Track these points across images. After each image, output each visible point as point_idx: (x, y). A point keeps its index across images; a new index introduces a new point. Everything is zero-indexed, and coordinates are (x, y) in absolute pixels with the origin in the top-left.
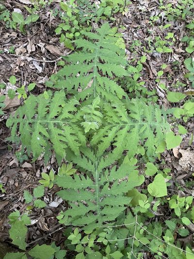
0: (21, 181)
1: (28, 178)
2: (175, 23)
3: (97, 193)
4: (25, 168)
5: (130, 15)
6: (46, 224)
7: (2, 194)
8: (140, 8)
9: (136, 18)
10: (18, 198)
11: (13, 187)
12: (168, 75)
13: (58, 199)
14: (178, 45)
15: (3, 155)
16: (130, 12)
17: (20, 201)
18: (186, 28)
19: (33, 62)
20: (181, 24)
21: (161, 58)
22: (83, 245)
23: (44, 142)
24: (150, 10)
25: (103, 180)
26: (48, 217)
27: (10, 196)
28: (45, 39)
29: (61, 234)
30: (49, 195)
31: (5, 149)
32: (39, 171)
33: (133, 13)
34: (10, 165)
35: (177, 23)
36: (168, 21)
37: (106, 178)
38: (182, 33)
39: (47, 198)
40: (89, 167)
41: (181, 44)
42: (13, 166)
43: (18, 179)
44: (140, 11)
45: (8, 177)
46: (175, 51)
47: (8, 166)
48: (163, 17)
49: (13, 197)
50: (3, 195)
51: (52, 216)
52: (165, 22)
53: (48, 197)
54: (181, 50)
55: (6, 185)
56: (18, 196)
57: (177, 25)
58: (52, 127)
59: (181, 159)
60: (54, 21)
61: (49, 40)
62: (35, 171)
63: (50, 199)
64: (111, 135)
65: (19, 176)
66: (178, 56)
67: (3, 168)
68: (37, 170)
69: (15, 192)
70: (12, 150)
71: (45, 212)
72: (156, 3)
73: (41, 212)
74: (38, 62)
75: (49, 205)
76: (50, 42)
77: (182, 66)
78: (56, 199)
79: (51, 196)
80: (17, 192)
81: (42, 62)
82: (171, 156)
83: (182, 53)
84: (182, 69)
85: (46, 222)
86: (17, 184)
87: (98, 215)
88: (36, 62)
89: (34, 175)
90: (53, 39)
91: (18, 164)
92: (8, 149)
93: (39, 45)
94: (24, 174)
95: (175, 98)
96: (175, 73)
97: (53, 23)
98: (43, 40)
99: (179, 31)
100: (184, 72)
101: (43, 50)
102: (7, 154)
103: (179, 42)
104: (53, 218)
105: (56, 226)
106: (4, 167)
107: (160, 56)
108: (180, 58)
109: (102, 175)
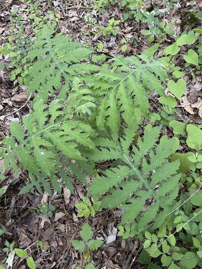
0: (63, 237)
1: (68, 229)
2: (109, 12)
3: (140, 177)
4: (58, 220)
5: (67, 30)
6: (117, 265)
7: (52, 263)
8: (72, 20)
9: (74, 29)
10: (71, 257)
11: (59, 248)
12: (133, 53)
13: (111, 231)
14: (124, 26)
15: (30, 223)
16: (66, 28)
17: (75, 258)
18: (121, 10)
19: (7, 118)
20: (114, 10)
21: (117, 45)
22: (167, 255)
23: (51, 154)
24: (81, 17)
25: (137, 158)
26: (113, 257)
27: (61, 260)
28: (7, 94)
29: (139, 266)
30: (100, 233)
31: (28, 215)
32: (74, 214)
33: (69, 28)
34: (43, 227)
35: (111, 12)
36: (101, 14)
37: (139, 155)
38: (120, 15)
39: (99, 237)
40: (114, 155)
41: (126, 24)
42: (47, 227)
43: (59, 237)
44: (74, 22)
45: (48, 241)
46: (125, 33)
47: (42, 229)
48: (95, 14)
49: (66, 259)
50: (54, 264)
51: (117, 253)
52: (100, 16)
53: (100, 235)
54: (129, 29)
55: (51, 251)
56: (70, 255)
57: (111, 13)
58: (49, 135)
59: (199, 112)
60: (5, 75)
61: (11, 93)
62: (70, 217)
63: (104, 237)
64: (112, 103)
65: (58, 233)
66: (130, 34)
67: (37, 235)
68: (71, 215)
69: (64, 252)
70: (36, 212)
71: (107, 252)
72: (83, 8)
73: (103, 255)
74: (11, 115)
75: (107, 243)
76: (13, 94)
77: (140, 38)
78: (110, 232)
79: (102, 232)
80: (66, 252)
81: (15, 113)
82: (188, 116)
83: (131, 30)
84: (141, 42)
85: (114, 263)
86: (61, 243)
87: (158, 201)
88: (10, 117)
89: (72, 221)
90: (13, 90)
91: (49, 221)
92: (31, 213)
93: (4, 102)
94: (62, 227)
95: (151, 53)
96: (138, 48)
97: (6, 77)
98: (5, 96)
99: (117, 16)
100: (145, 43)
101: (10, 103)
102: (33, 219)
103: (123, 23)
104: (119, 254)
105: (128, 261)
106: (37, 233)
107: (115, 43)
108: (133, 34)
109: (133, 155)
